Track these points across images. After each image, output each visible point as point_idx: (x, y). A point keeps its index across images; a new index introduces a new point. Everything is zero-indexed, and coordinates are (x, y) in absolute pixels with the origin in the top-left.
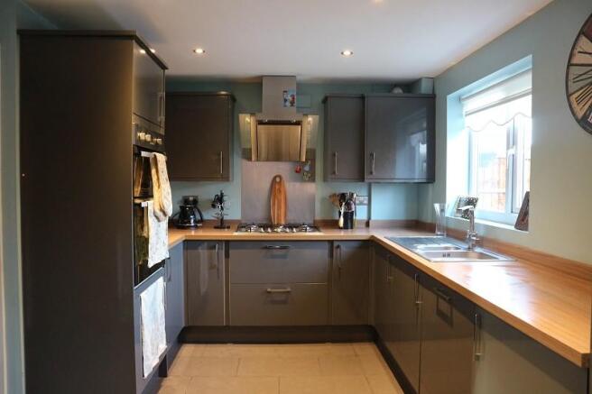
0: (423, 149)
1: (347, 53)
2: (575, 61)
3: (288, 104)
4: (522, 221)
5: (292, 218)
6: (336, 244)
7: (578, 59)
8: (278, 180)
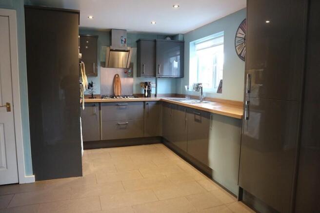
0: (176, 64)
1: (154, 23)
2: (237, 36)
3: (123, 42)
4: (220, 90)
5: (123, 94)
6: (146, 103)
7: (239, 35)
8: (117, 76)
